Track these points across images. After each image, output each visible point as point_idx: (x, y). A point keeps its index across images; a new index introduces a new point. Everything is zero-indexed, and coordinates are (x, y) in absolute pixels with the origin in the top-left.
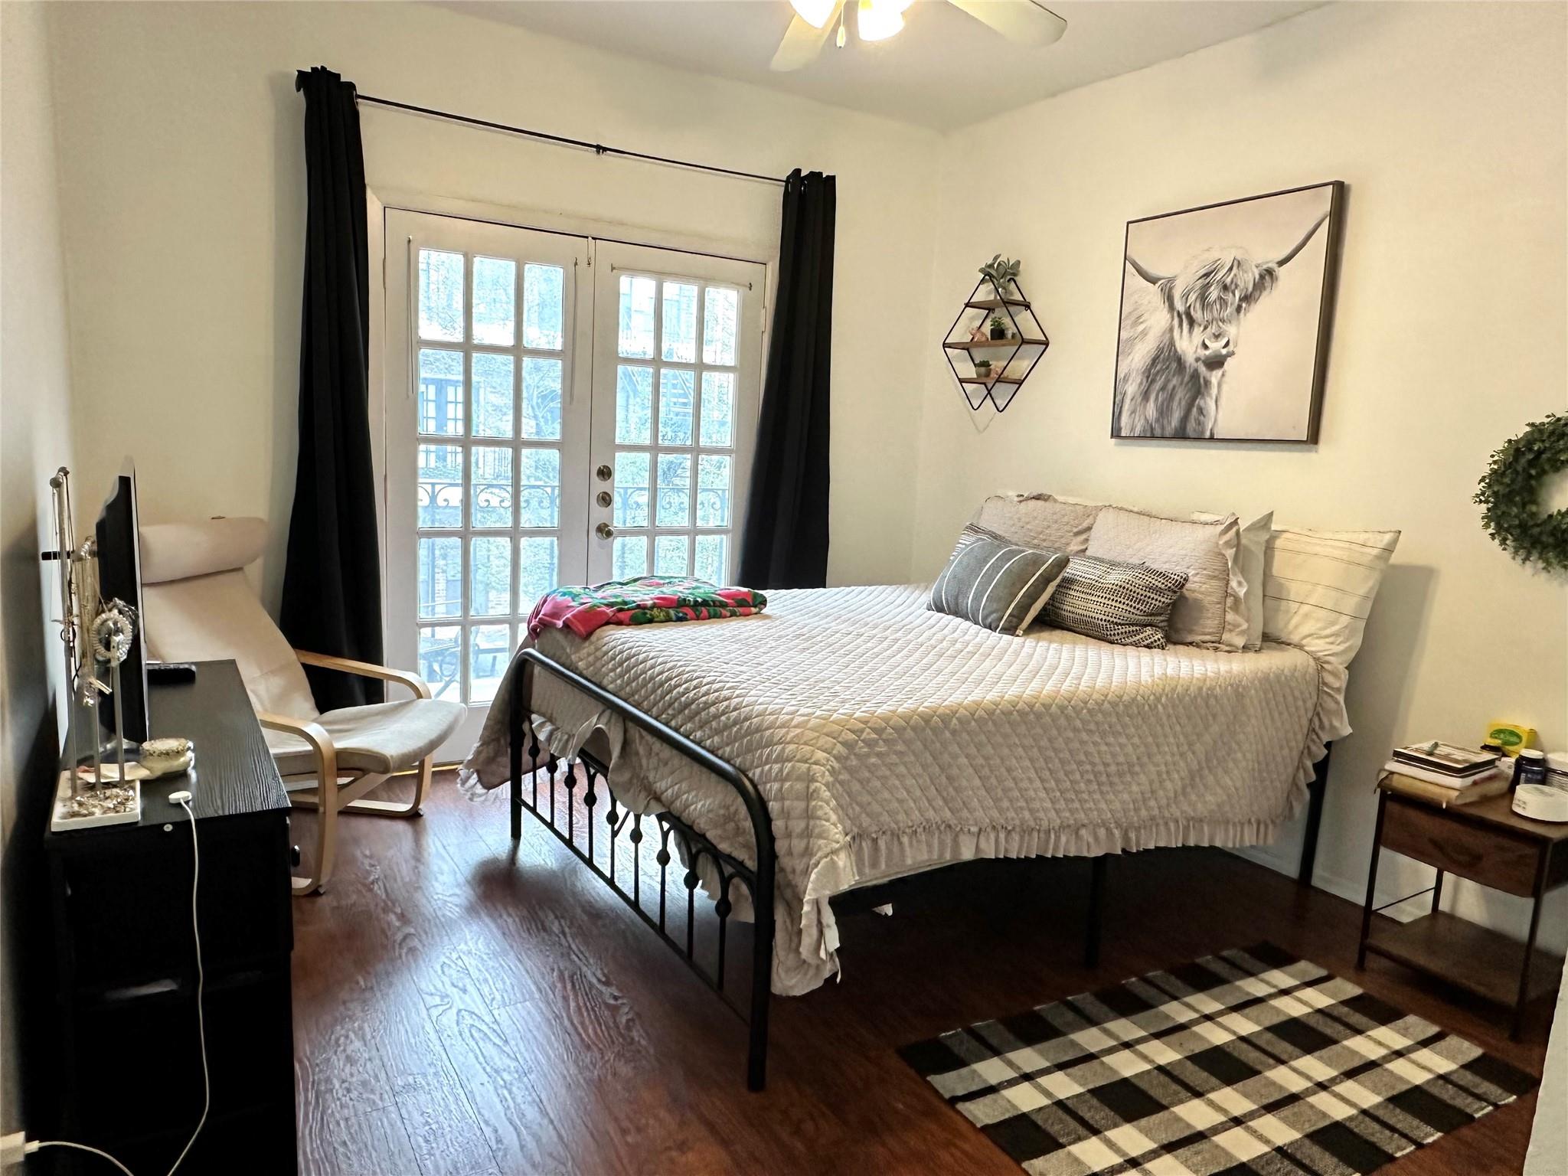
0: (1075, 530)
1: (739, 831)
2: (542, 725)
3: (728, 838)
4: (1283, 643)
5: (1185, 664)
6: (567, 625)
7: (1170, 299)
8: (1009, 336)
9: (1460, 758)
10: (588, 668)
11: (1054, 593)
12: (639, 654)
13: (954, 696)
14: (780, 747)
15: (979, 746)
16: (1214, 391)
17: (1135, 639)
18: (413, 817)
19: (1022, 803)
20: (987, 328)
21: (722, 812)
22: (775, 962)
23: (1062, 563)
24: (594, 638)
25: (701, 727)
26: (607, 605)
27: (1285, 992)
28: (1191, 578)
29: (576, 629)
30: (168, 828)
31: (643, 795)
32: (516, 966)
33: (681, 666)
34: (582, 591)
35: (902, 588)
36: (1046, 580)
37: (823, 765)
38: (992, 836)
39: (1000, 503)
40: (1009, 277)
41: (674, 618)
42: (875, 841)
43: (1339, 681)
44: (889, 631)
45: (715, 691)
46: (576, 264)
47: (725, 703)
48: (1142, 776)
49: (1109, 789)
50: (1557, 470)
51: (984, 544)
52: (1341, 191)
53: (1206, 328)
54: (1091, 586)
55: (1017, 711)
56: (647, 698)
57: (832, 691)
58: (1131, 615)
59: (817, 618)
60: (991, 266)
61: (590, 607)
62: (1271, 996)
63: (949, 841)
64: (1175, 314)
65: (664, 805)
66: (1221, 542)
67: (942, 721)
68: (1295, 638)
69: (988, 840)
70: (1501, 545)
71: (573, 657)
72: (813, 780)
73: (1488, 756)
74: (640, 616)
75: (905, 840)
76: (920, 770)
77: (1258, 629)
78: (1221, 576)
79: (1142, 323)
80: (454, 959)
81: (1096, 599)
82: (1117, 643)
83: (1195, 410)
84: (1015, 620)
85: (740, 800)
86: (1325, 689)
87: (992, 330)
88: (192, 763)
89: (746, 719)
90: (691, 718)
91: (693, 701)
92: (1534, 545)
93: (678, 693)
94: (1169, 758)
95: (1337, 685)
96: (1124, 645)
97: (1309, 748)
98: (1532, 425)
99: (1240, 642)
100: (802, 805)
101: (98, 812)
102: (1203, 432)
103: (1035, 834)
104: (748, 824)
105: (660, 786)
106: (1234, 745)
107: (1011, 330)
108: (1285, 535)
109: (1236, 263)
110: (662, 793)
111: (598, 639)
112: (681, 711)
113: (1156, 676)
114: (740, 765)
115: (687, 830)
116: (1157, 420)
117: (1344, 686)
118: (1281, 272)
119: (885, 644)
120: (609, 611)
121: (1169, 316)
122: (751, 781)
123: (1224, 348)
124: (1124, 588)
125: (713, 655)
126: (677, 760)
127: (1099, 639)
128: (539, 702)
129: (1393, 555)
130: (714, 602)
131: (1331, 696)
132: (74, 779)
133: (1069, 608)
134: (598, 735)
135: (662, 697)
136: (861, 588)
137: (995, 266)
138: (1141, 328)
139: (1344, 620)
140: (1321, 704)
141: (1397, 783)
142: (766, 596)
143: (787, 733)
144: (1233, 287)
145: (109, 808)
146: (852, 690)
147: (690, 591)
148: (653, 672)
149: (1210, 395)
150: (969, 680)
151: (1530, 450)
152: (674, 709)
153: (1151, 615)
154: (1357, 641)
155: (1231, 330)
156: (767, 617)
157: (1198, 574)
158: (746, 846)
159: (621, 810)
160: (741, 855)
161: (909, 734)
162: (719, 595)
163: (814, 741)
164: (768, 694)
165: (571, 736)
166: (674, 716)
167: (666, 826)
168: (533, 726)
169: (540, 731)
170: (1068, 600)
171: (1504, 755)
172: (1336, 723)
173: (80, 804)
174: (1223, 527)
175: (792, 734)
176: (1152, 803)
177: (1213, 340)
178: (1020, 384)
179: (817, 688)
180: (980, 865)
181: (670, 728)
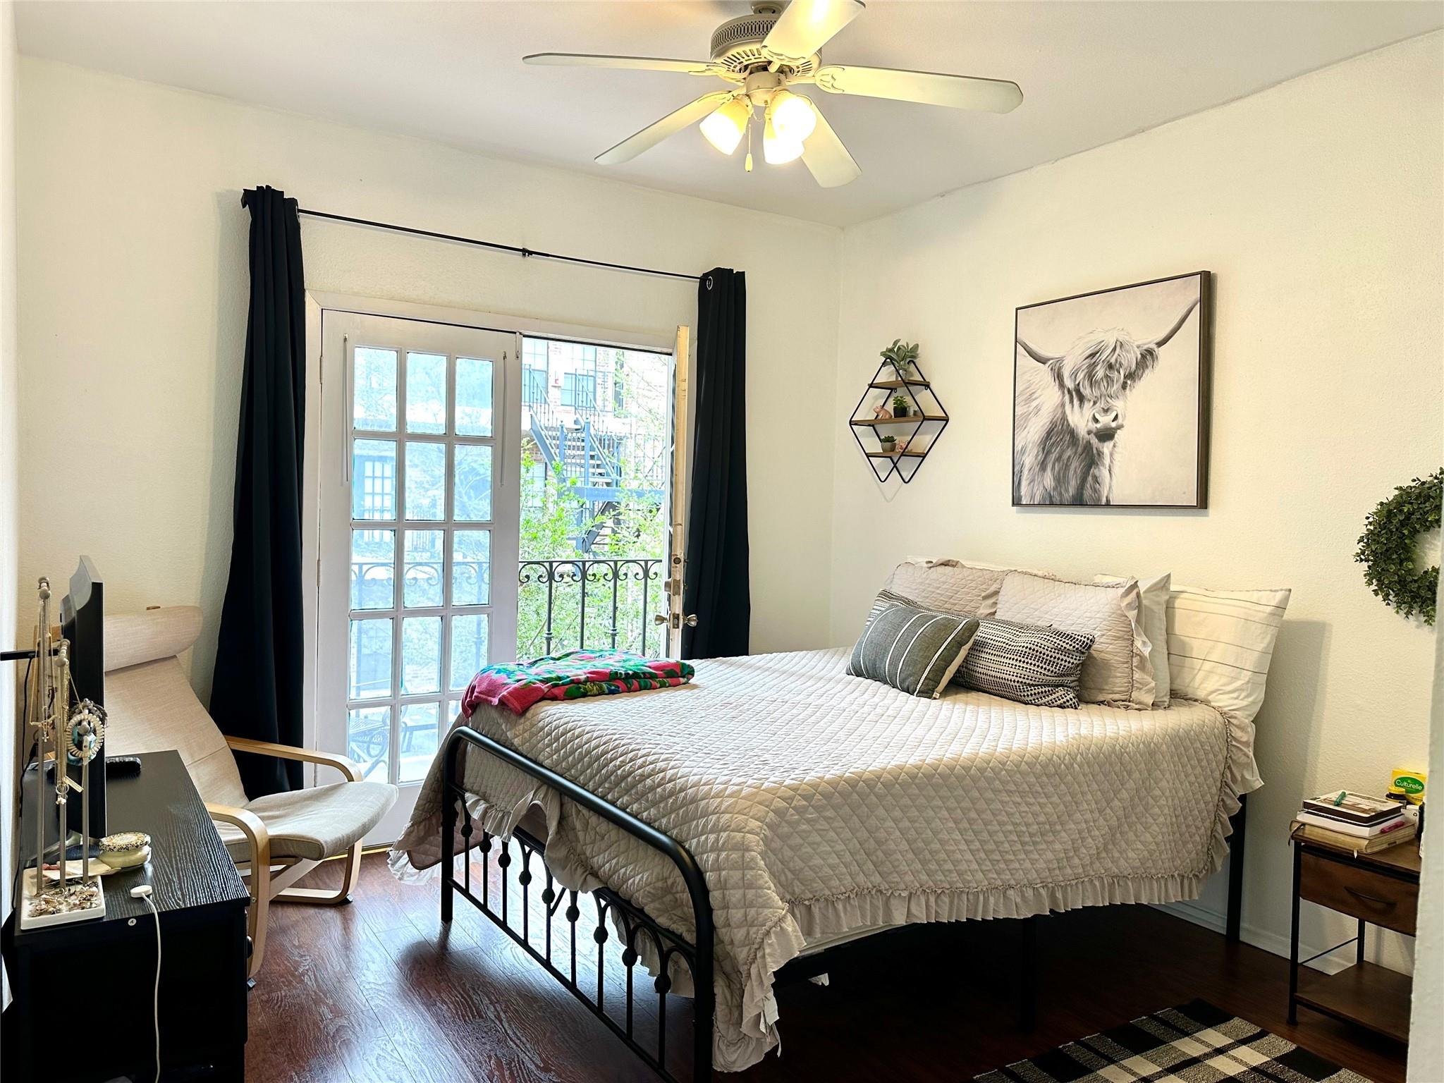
0: (983, 594)
1: (677, 904)
2: (476, 803)
3: (666, 911)
4: (1190, 699)
5: (1097, 721)
6: (502, 702)
7: (1059, 377)
8: (912, 413)
9: (1367, 808)
10: (523, 744)
11: (967, 656)
12: (574, 729)
13: (877, 760)
14: (714, 817)
15: (904, 809)
16: (1107, 461)
17: (1048, 699)
18: (341, 903)
19: (949, 866)
20: (890, 407)
21: (660, 884)
22: (716, 1036)
23: (973, 627)
24: (529, 715)
25: (637, 800)
26: (541, 681)
27: (1220, 1051)
28: (1097, 640)
29: (511, 706)
30: (132, 922)
31: (580, 871)
32: (453, 1056)
33: (616, 740)
34: (516, 668)
35: (821, 653)
36: (959, 643)
37: (757, 834)
38: (923, 899)
39: (910, 569)
40: (908, 360)
41: (607, 691)
42: (809, 908)
43: (1247, 735)
44: (812, 697)
45: (651, 763)
46: (505, 357)
47: (661, 775)
48: (1063, 834)
49: (1032, 848)
50: (1427, 529)
51: (897, 611)
52: (1208, 281)
53: (1095, 403)
54: (1000, 649)
55: (939, 774)
56: (582, 772)
57: (762, 759)
58: (1042, 677)
59: (743, 686)
60: (891, 350)
61: (525, 684)
62: (1207, 1056)
63: (880, 904)
64: (1066, 392)
65: (601, 881)
66: (1124, 604)
67: (867, 785)
68: (1201, 694)
69: (919, 905)
70: (1384, 600)
71: (508, 733)
72: (748, 849)
73: (1393, 804)
74: (573, 691)
75: (840, 906)
76: (849, 835)
77: (1165, 687)
78: (1126, 637)
79: (1036, 399)
80: (389, 1051)
81: (1008, 661)
82: (1032, 704)
83: (1090, 478)
84: (931, 683)
85: (677, 871)
86: (1234, 743)
87: (895, 409)
88: (149, 857)
89: (681, 790)
90: (627, 791)
91: (630, 773)
92: (1413, 598)
93: (615, 766)
94: (1088, 816)
95: (1244, 739)
96: (1038, 705)
97: (1223, 800)
98: (1400, 488)
99: (1149, 700)
100: (738, 874)
101: (64, 907)
102: (1099, 499)
103: (965, 897)
104: (686, 896)
105: (597, 861)
106: (1151, 801)
107: (913, 408)
108: (1183, 595)
109: (1118, 343)
110: (600, 868)
111: (533, 716)
112: (617, 784)
113: (1070, 736)
114: (676, 836)
115: (624, 904)
116: (1054, 489)
117: (1252, 740)
118: (1161, 352)
119: (809, 711)
120: (544, 687)
121: (1060, 393)
122: (688, 852)
123: (1113, 421)
124: (1034, 650)
125: (646, 728)
126: (613, 832)
127: (1014, 700)
128: (471, 780)
129: (1286, 612)
130: (644, 673)
131: (1241, 750)
132: (39, 876)
133: (982, 671)
134: (534, 812)
135: (599, 771)
136: (783, 655)
137: (896, 350)
138: (1034, 404)
139: (1246, 676)
140: (1230, 757)
141: (1308, 832)
142: (693, 665)
143: (721, 802)
144: (1118, 365)
145: (75, 905)
146: (781, 757)
147: (621, 664)
148: (590, 746)
149: (1103, 465)
150: (891, 744)
151: (1401, 511)
152: (611, 783)
153: (1062, 675)
154: (1261, 695)
155: (1118, 405)
156: (695, 687)
157: (1103, 635)
158: (684, 919)
159: (557, 888)
160: (680, 928)
161: (837, 800)
162: (650, 667)
163: (748, 810)
164: (702, 764)
165: (506, 814)
166: (610, 790)
167: (603, 903)
168: (467, 805)
169: (475, 809)
170: (981, 662)
171: (1409, 803)
172: (1248, 776)
173: (47, 902)
174: (1123, 590)
175: (726, 804)
176: (1076, 861)
177: (1103, 414)
178: (924, 457)
179: (747, 757)
180: (913, 931)
181: (606, 801)
